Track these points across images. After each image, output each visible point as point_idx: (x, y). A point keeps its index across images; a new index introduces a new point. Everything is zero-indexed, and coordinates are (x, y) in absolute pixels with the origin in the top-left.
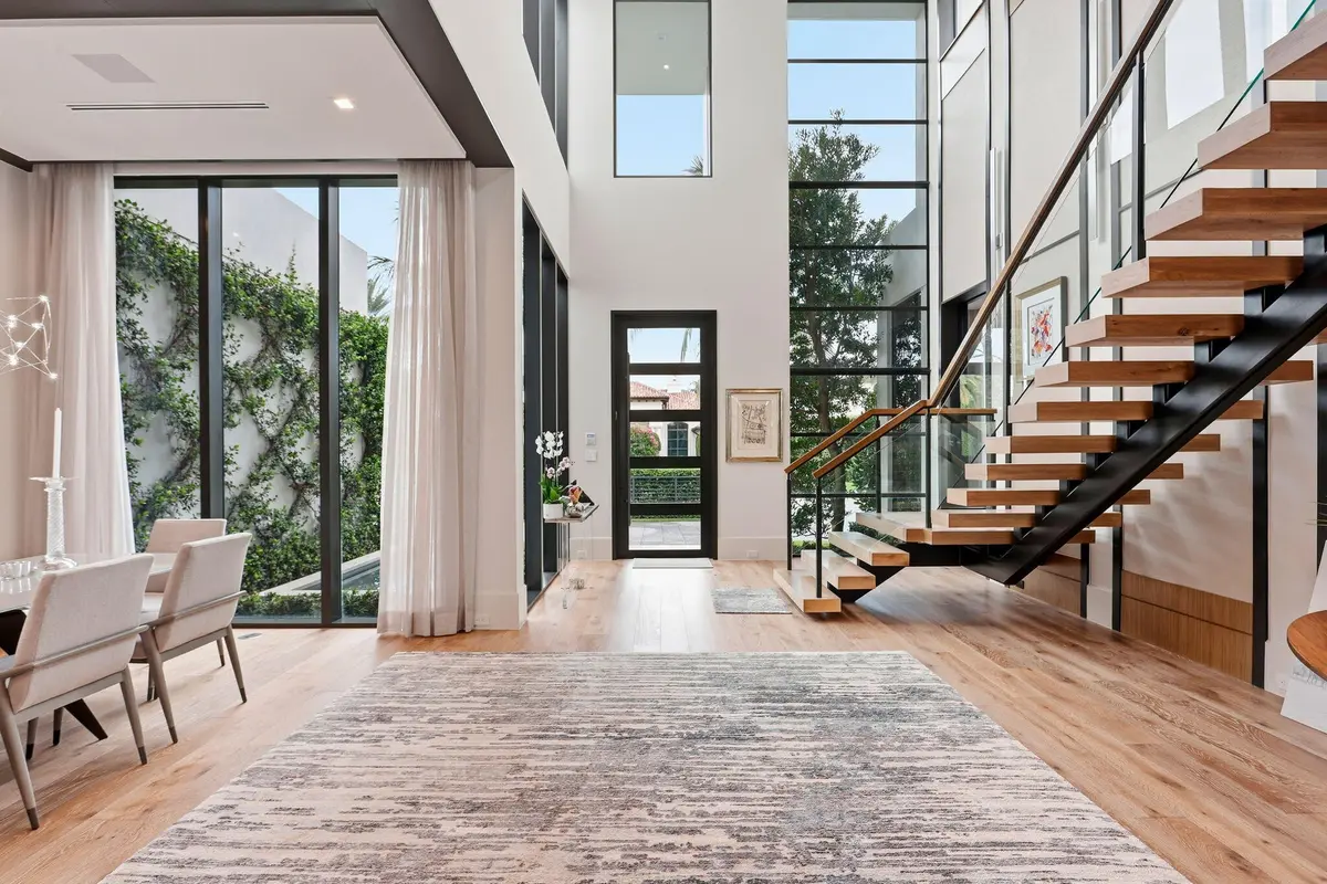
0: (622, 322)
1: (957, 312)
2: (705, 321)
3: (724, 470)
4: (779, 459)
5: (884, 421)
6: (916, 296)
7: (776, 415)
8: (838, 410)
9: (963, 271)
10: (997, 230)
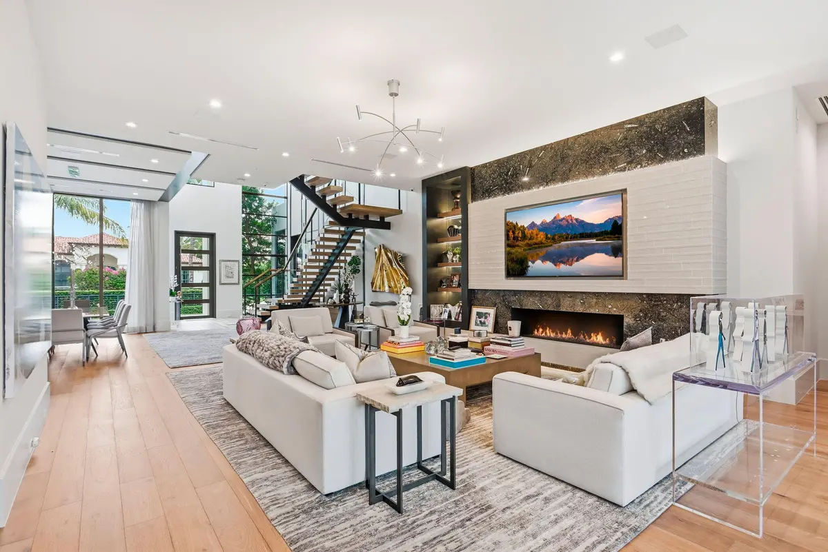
0: (179, 234)
1: (295, 239)
2: (212, 237)
3: (218, 287)
4: (238, 284)
5: (273, 273)
6: (284, 231)
7: (237, 269)
8: (257, 266)
9: (297, 231)
10: (304, 222)
